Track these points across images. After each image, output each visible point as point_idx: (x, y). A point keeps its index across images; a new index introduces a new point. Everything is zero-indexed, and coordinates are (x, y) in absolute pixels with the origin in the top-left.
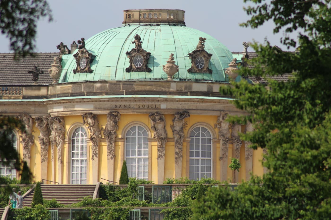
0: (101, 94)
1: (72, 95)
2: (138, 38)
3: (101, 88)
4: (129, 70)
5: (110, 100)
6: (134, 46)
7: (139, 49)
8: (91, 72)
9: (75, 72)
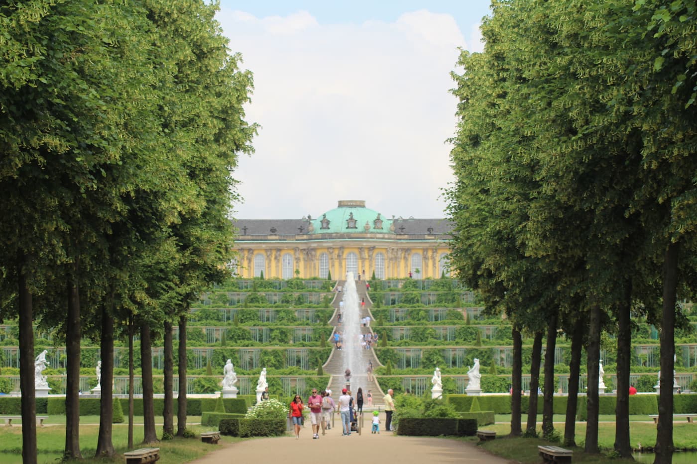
0: (335, 239)
1: (321, 239)
2: (351, 213)
3: (336, 236)
4: (347, 228)
5: (341, 241)
6: (349, 217)
7: (351, 219)
8: (329, 228)
9: (321, 228)
